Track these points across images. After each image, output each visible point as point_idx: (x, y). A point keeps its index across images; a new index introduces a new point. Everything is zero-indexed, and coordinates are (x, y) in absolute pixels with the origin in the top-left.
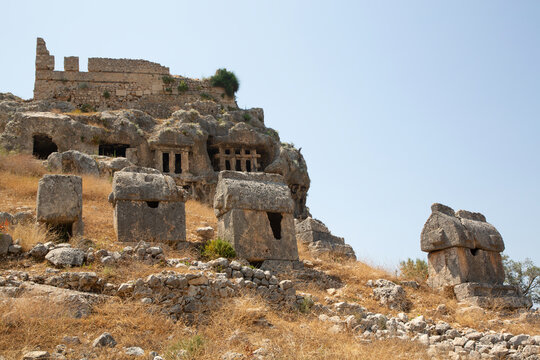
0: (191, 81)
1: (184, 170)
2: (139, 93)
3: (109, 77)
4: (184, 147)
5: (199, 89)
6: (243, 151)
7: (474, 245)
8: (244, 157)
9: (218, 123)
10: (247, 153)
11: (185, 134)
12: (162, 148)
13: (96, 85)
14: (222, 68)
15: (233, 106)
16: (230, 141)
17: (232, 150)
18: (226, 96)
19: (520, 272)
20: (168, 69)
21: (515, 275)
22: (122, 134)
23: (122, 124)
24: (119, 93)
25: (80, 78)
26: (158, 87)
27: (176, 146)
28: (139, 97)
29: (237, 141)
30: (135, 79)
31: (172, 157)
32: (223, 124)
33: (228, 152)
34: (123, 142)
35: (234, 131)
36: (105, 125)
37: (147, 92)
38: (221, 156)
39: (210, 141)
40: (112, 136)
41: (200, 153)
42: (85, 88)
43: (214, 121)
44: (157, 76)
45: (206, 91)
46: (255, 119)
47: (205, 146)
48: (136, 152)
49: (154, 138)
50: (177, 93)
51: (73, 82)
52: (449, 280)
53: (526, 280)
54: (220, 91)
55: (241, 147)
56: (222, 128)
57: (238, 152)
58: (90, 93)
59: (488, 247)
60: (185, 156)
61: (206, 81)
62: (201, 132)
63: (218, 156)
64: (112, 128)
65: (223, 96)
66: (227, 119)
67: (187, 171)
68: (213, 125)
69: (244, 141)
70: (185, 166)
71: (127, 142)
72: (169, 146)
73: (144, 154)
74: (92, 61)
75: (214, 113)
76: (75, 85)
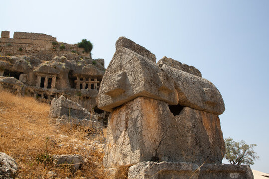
0: (67, 45)
1: (52, 87)
2: (38, 49)
3: (23, 41)
4: (54, 74)
5: (71, 48)
6: (90, 79)
7: (177, 100)
8: (90, 82)
9: (77, 64)
10: (93, 80)
11: (55, 68)
12: (41, 74)
13: (16, 45)
14: (84, 39)
15: (88, 57)
16: (82, 73)
17: (84, 78)
18: (85, 52)
19: (239, 147)
20: (56, 38)
21: (236, 149)
22: (19, 66)
23: (20, 61)
24: (28, 49)
25: (8, 41)
26: (49, 46)
27: (49, 74)
28: (39, 51)
29: (86, 73)
30: (37, 43)
31: (46, 80)
32: (80, 64)
33: (82, 79)
34: (19, 71)
35: (85, 68)
36: (10, 62)
37: (43, 49)
38: (78, 81)
39: (71, 72)
40: (14, 67)
41: (64, 78)
42: (9, 46)
43: (75, 63)
44: (49, 42)
45: (75, 49)
46: (98, 63)
47: (67, 75)
48: (26, 76)
49: (37, 69)
50: (59, 50)
51: (4, 43)
52: (125, 156)
53: (242, 151)
54: (82, 50)
55: (89, 77)
56: (79, 66)
57: (87, 80)
58: (12, 48)
59: (200, 104)
60: (54, 79)
61: (75, 44)
62: (64, 67)
63: (76, 81)
64: (14, 63)
65: (83, 52)
66: (83, 62)
67: (54, 88)
68: (74, 65)
69: (90, 73)
70: (53, 84)
71: (22, 71)
72: (45, 74)
73: (31, 78)
74: (16, 33)
75: (76, 60)
76: (5, 44)
